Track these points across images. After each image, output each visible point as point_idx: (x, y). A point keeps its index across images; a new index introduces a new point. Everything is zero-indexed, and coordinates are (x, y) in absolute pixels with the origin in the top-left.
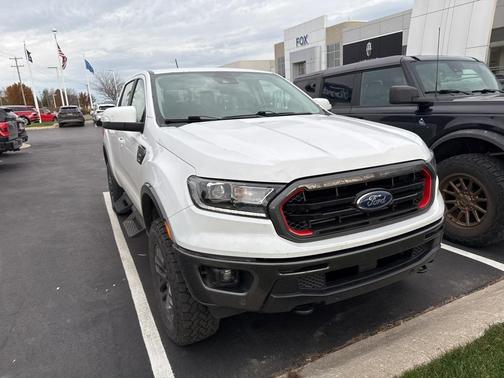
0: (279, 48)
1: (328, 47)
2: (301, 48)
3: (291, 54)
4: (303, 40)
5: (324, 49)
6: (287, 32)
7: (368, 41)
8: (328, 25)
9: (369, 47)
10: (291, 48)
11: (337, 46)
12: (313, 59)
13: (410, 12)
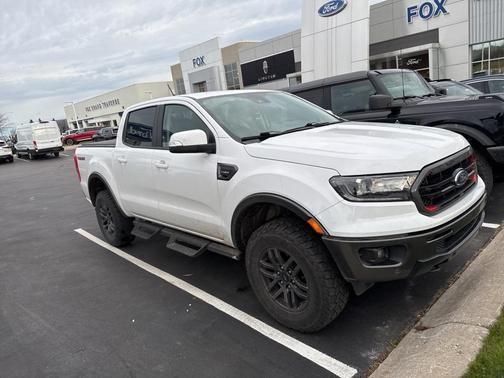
0: (176, 69)
1: (225, 67)
2: (198, 69)
3: (189, 75)
4: (199, 61)
5: (222, 69)
6: (182, 54)
7: (264, 60)
8: (222, 45)
9: (265, 65)
10: (188, 69)
11: (235, 66)
12: (212, 79)
13: (298, 32)
